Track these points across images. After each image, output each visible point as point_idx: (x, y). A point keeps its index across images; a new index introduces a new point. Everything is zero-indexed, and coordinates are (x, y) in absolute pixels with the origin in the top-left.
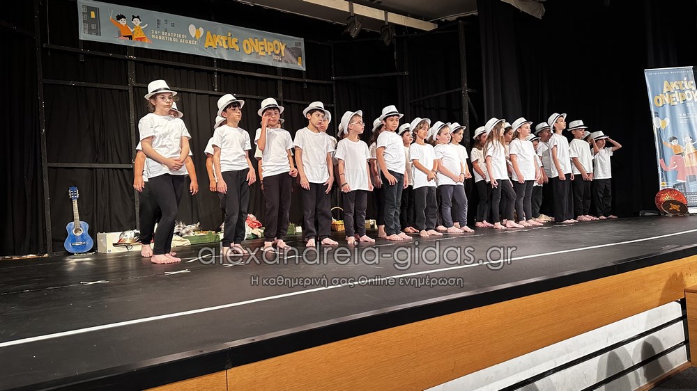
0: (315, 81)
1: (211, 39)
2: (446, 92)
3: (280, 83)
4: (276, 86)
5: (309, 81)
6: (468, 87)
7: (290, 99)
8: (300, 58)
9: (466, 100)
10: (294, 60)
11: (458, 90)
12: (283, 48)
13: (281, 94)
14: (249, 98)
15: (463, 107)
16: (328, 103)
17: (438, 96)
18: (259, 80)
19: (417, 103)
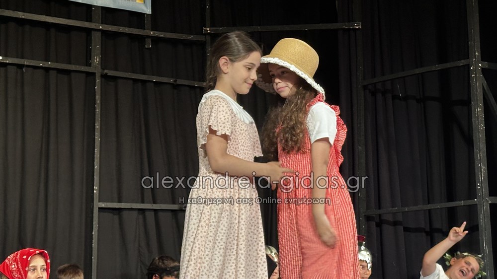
0: (169, 35)
2: (438, 67)
3: (96, 38)
4: (89, 42)
5: (158, 34)
6: (483, 59)
7: (116, 69)
9: (479, 84)
11: (462, 63)
13: (96, 60)
14: (28, 66)
15: (472, 99)
16: (194, 80)
17: (422, 74)
18: (53, 31)
19: (379, 86)
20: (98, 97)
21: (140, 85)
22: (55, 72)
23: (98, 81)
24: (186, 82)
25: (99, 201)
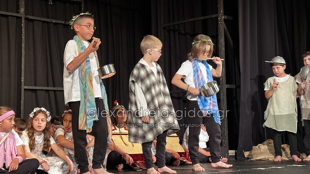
2: (202, 18)
4: (18, 1)
6: (225, 14)
7: (33, 15)
9: (222, 26)
11: (214, 16)
13: (22, 10)
15: (219, 35)
17: (193, 21)
19: (172, 28)
20: (23, 30)
21: (46, 24)
23: (23, 21)
25: (25, 86)
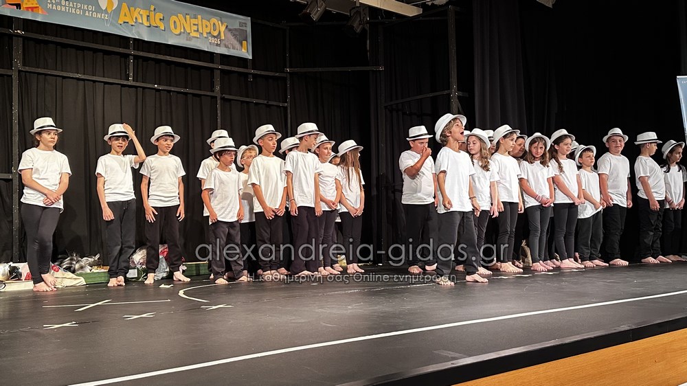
0: (263, 73)
1: (128, 14)
2: (431, 95)
3: (217, 74)
4: (212, 77)
5: (256, 72)
6: (459, 90)
7: (230, 94)
8: (244, 42)
9: (456, 105)
10: (237, 45)
11: (446, 92)
12: (223, 29)
13: (218, 88)
14: (174, 91)
16: (280, 102)
17: (421, 99)
18: (189, 68)
19: (394, 107)
20: (219, 112)
21: (245, 104)
22: (191, 95)
23: (219, 102)
24: (275, 103)
